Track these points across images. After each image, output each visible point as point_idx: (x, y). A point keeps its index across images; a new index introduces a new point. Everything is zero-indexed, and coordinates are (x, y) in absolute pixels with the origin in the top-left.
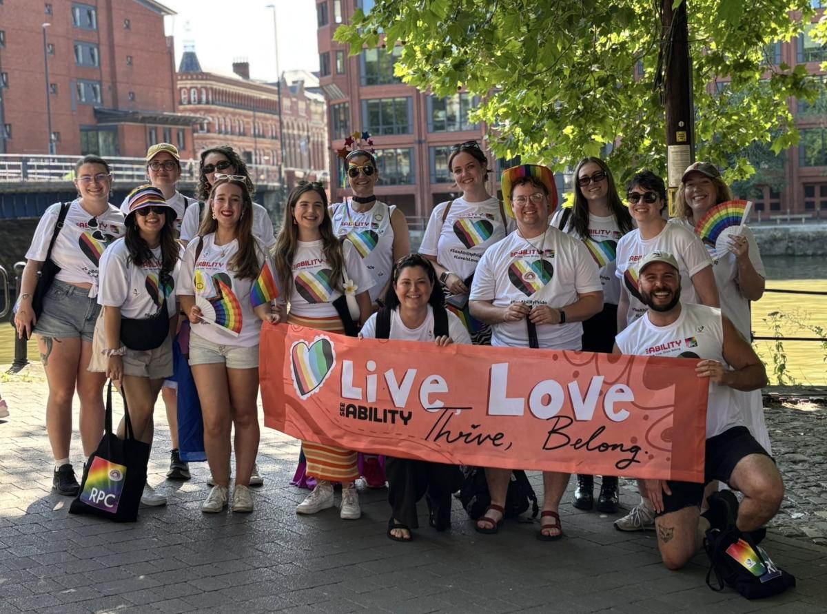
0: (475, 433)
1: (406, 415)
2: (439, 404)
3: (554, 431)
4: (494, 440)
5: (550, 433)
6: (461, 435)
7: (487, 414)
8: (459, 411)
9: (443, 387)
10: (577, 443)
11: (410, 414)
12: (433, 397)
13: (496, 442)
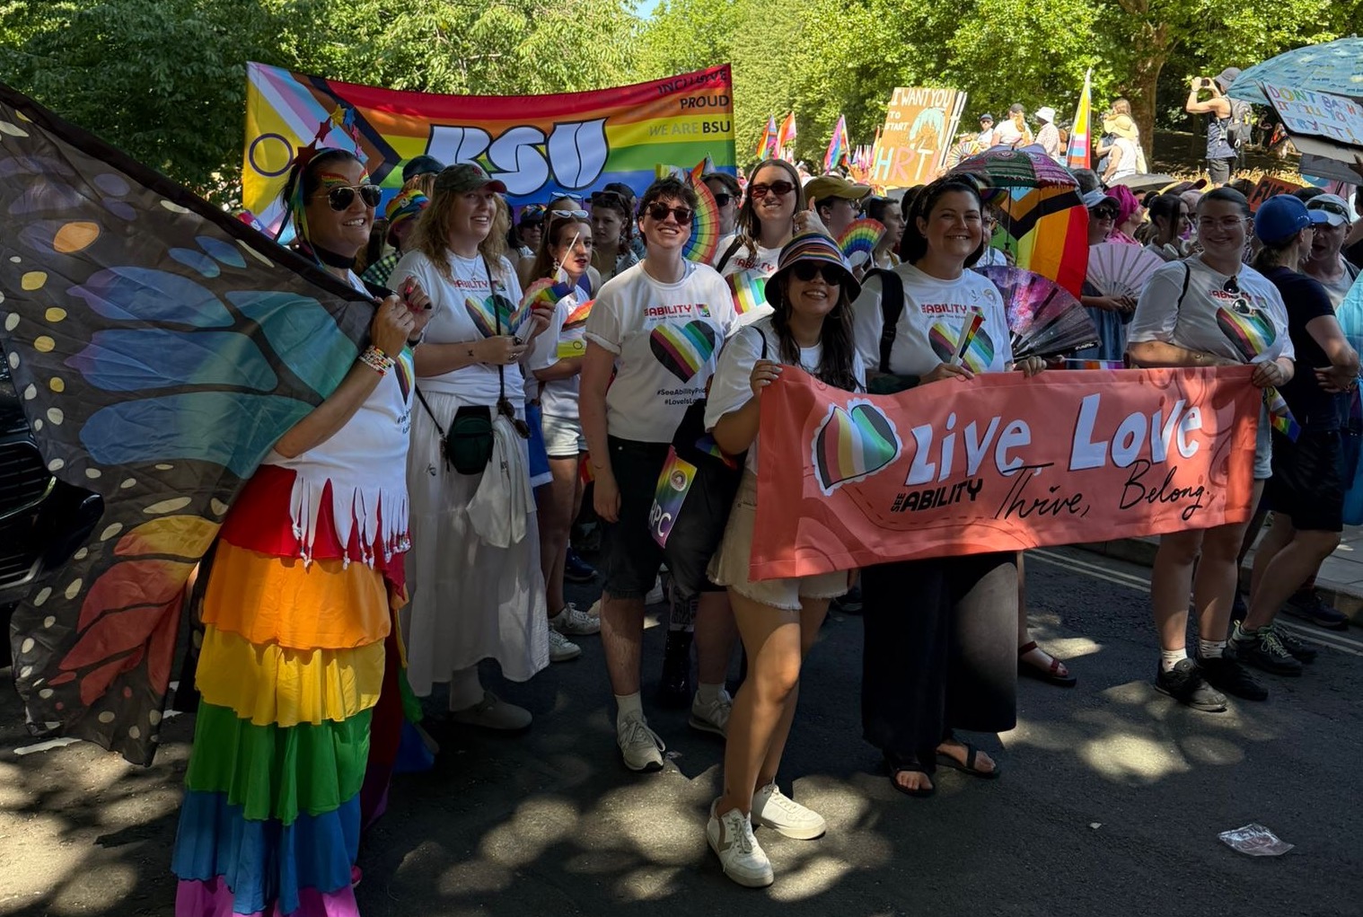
0: (1052, 497)
1: (975, 485)
2: (1018, 462)
3: (1131, 482)
4: (1070, 505)
5: (1127, 485)
6: (1037, 503)
7: (1069, 470)
8: (1039, 470)
9: (1024, 438)
10: (1151, 494)
11: (980, 482)
12: (1012, 453)
13: (1073, 508)
